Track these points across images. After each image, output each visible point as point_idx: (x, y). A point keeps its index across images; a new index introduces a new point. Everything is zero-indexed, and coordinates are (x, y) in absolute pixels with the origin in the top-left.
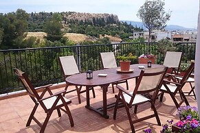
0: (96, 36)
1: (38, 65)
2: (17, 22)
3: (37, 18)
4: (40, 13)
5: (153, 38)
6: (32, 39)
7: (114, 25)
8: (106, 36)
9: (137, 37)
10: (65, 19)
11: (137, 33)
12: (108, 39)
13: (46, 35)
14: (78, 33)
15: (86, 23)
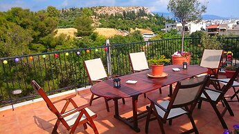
0: (127, 29)
1: (68, 63)
2: (47, 19)
3: (67, 14)
4: (70, 9)
5: (186, 29)
6: (62, 36)
7: (145, 17)
8: (137, 29)
9: (169, 29)
10: (95, 14)
11: (169, 25)
12: (139, 32)
13: (76, 31)
14: (108, 27)
15: (116, 17)
